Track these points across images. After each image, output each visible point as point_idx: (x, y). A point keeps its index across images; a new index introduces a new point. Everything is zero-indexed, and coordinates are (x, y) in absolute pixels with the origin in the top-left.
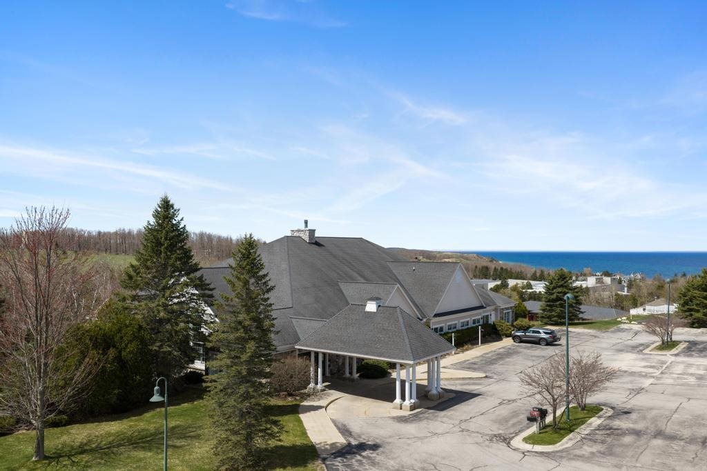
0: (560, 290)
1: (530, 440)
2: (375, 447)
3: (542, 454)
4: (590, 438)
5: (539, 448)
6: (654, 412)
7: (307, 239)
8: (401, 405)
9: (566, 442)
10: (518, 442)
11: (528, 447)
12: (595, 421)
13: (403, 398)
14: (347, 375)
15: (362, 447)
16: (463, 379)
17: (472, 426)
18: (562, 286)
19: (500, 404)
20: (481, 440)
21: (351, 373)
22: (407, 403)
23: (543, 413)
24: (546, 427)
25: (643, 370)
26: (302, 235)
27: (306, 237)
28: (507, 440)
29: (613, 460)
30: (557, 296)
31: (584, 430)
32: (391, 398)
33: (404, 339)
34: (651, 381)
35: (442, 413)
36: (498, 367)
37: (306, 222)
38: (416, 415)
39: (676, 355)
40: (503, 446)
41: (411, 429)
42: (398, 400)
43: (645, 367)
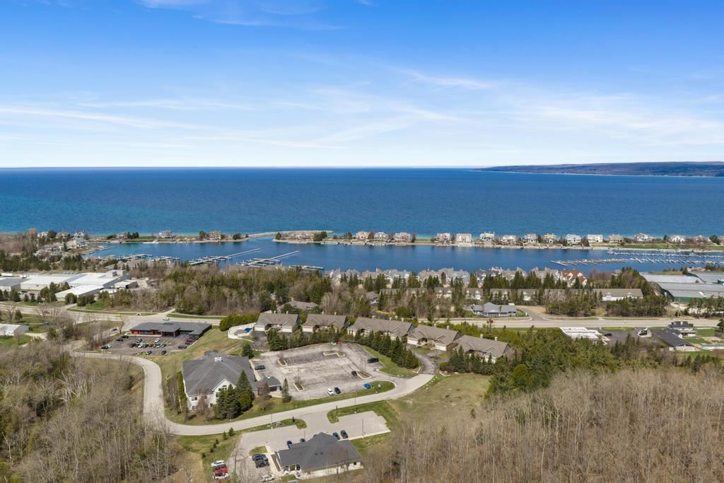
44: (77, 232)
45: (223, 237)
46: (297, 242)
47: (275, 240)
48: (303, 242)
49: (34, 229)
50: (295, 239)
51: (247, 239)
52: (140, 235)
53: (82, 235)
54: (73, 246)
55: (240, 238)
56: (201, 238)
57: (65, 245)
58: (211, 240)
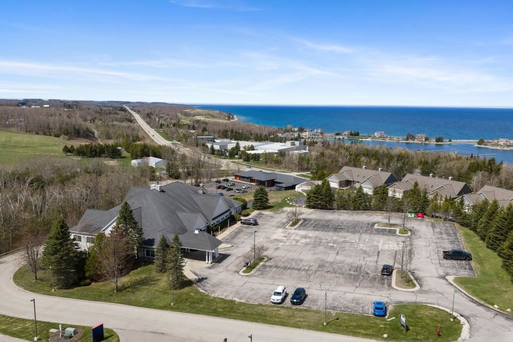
1: (244, 272)
2: (206, 278)
3: (246, 276)
4: (259, 270)
5: (246, 274)
6: (278, 258)
9: (253, 272)
10: (241, 273)
11: (243, 274)
12: (261, 263)
13: (208, 260)
15: (203, 279)
16: (225, 248)
17: (229, 268)
19: (237, 258)
20: (231, 273)
22: (210, 262)
23: (247, 264)
24: (249, 267)
25: (282, 238)
28: (238, 272)
29: (262, 276)
31: (258, 267)
32: (205, 260)
34: (282, 244)
35: (220, 264)
36: (235, 241)
38: (213, 266)
39: (295, 229)
40: (237, 274)
41: (212, 271)
42: (207, 261)
43: (283, 237)
44: (317, 129)
45: (427, 139)
46: (499, 148)
47: (477, 145)
48: (506, 149)
49: (291, 126)
50: (498, 145)
51: (450, 143)
52: (360, 135)
53: (320, 131)
54: (306, 136)
55: (442, 142)
56: (407, 139)
57: (299, 134)
58: (416, 141)
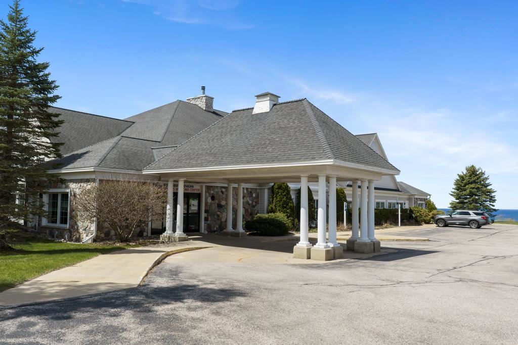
0: (473, 186)
7: (203, 107)
8: (309, 251)
14: (230, 228)
16: (398, 240)
18: (474, 182)
21: (235, 225)
22: (321, 246)
26: (198, 103)
27: (202, 104)
30: (470, 191)
33: (315, 134)
36: (436, 237)
37: (203, 88)
38: (338, 264)
42: (303, 244)
